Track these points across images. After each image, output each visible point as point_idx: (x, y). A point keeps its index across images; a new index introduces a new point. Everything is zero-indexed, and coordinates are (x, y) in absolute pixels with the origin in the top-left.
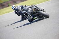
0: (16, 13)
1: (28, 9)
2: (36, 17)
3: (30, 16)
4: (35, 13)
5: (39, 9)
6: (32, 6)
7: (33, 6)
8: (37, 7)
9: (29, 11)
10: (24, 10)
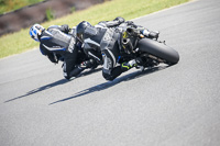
1: (102, 33)
2: (131, 63)
3: (109, 56)
4: (128, 46)
5: (141, 33)
6: (116, 22)
7: (120, 23)
8: (135, 27)
10: (87, 36)
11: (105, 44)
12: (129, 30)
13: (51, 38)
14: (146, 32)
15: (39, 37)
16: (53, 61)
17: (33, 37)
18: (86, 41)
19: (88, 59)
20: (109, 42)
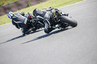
0: (14, 23)
3: (48, 23)
5: (61, 13)
6: (50, 9)
7: (52, 9)
9: (47, 15)
11: (46, 18)
12: (56, 12)
13: (17, 18)
14: (63, 13)
15: (12, 17)
16: (18, 28)
17: (9, 17)
18: (37, 17)
19: (33, 27)
20: (47, 17)
